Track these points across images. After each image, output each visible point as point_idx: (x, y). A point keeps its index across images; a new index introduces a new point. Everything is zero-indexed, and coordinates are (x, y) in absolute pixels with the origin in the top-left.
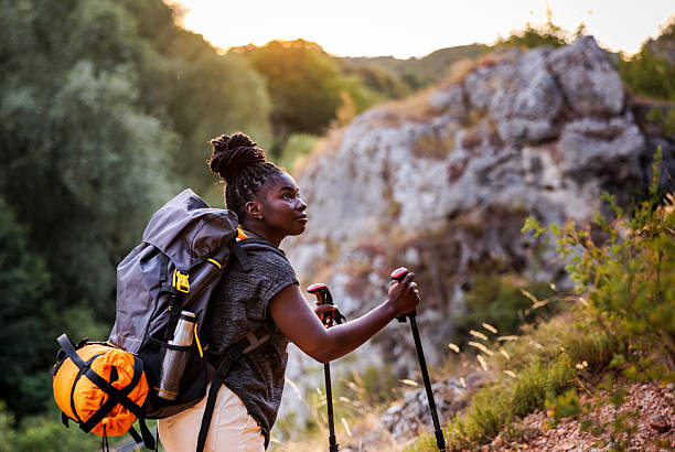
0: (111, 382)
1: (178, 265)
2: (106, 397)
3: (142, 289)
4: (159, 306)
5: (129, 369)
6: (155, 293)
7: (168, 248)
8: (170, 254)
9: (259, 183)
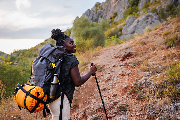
0: (37, 97)
1: (51, 61)
2: (36, 101)
3: (42, 69)
4: (47, 73)
5: (43, 92)
6: (46, 70)
7: (48, 57)
8: (49, 58)
9: (64, 40)
